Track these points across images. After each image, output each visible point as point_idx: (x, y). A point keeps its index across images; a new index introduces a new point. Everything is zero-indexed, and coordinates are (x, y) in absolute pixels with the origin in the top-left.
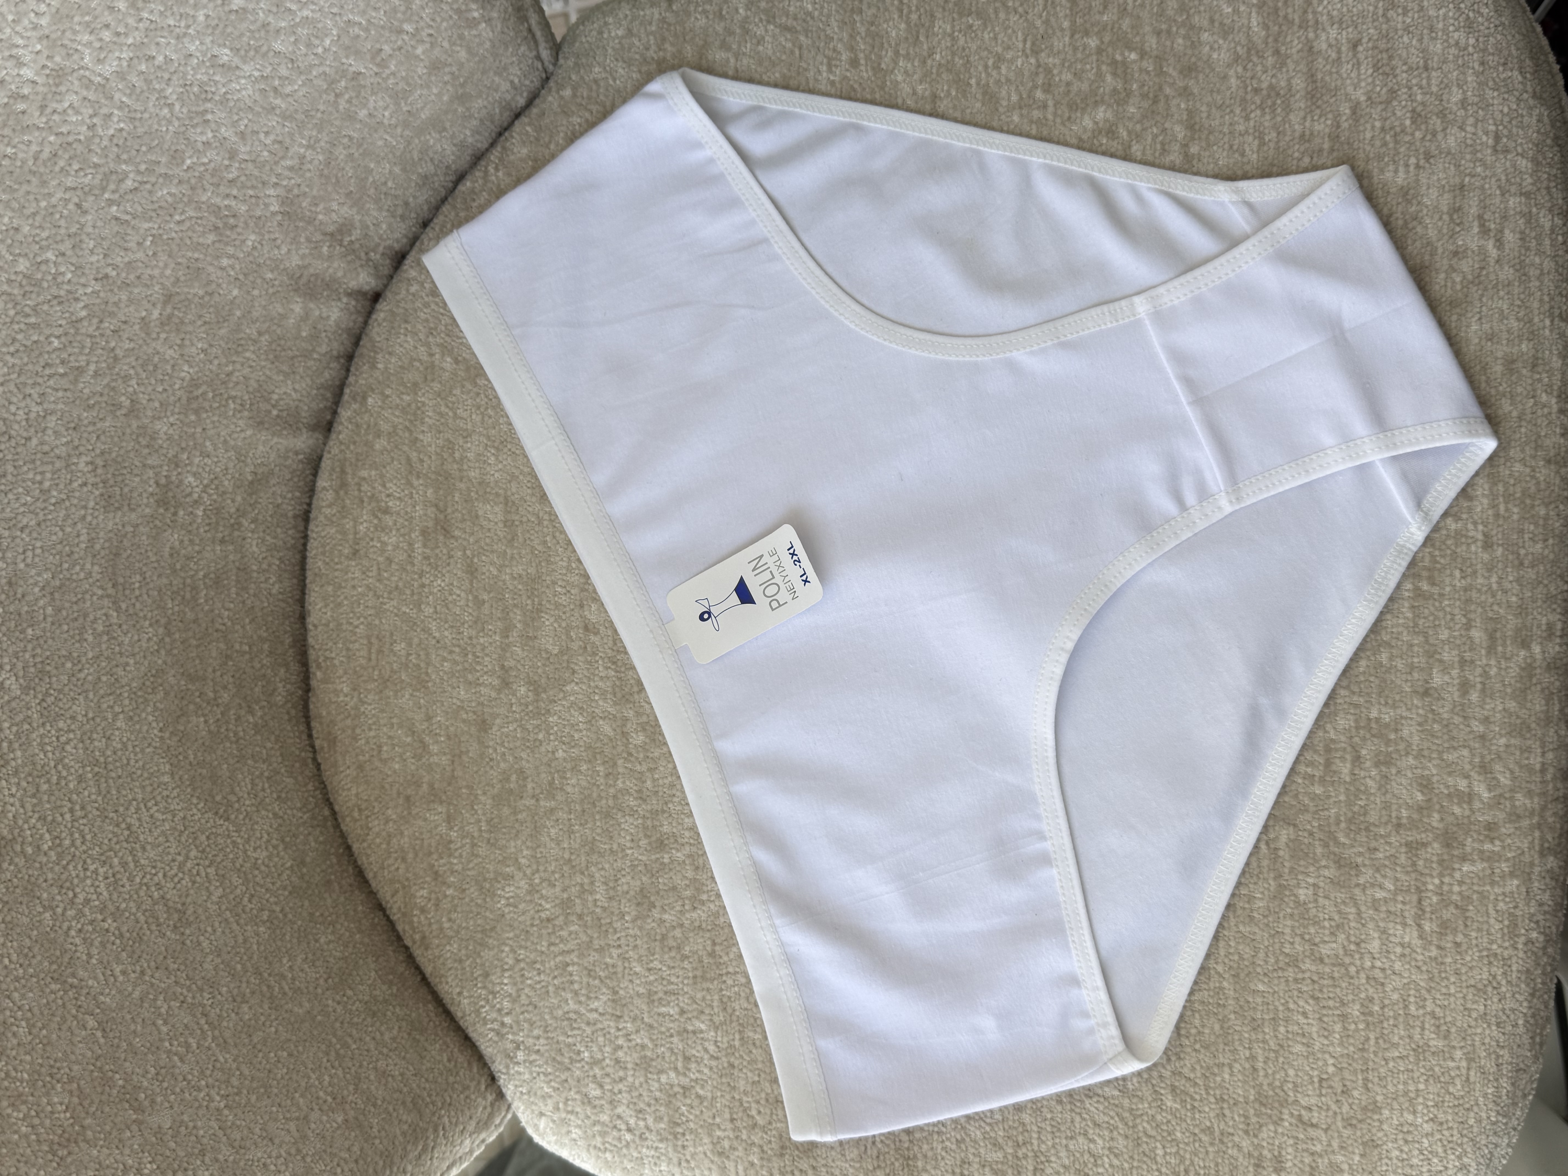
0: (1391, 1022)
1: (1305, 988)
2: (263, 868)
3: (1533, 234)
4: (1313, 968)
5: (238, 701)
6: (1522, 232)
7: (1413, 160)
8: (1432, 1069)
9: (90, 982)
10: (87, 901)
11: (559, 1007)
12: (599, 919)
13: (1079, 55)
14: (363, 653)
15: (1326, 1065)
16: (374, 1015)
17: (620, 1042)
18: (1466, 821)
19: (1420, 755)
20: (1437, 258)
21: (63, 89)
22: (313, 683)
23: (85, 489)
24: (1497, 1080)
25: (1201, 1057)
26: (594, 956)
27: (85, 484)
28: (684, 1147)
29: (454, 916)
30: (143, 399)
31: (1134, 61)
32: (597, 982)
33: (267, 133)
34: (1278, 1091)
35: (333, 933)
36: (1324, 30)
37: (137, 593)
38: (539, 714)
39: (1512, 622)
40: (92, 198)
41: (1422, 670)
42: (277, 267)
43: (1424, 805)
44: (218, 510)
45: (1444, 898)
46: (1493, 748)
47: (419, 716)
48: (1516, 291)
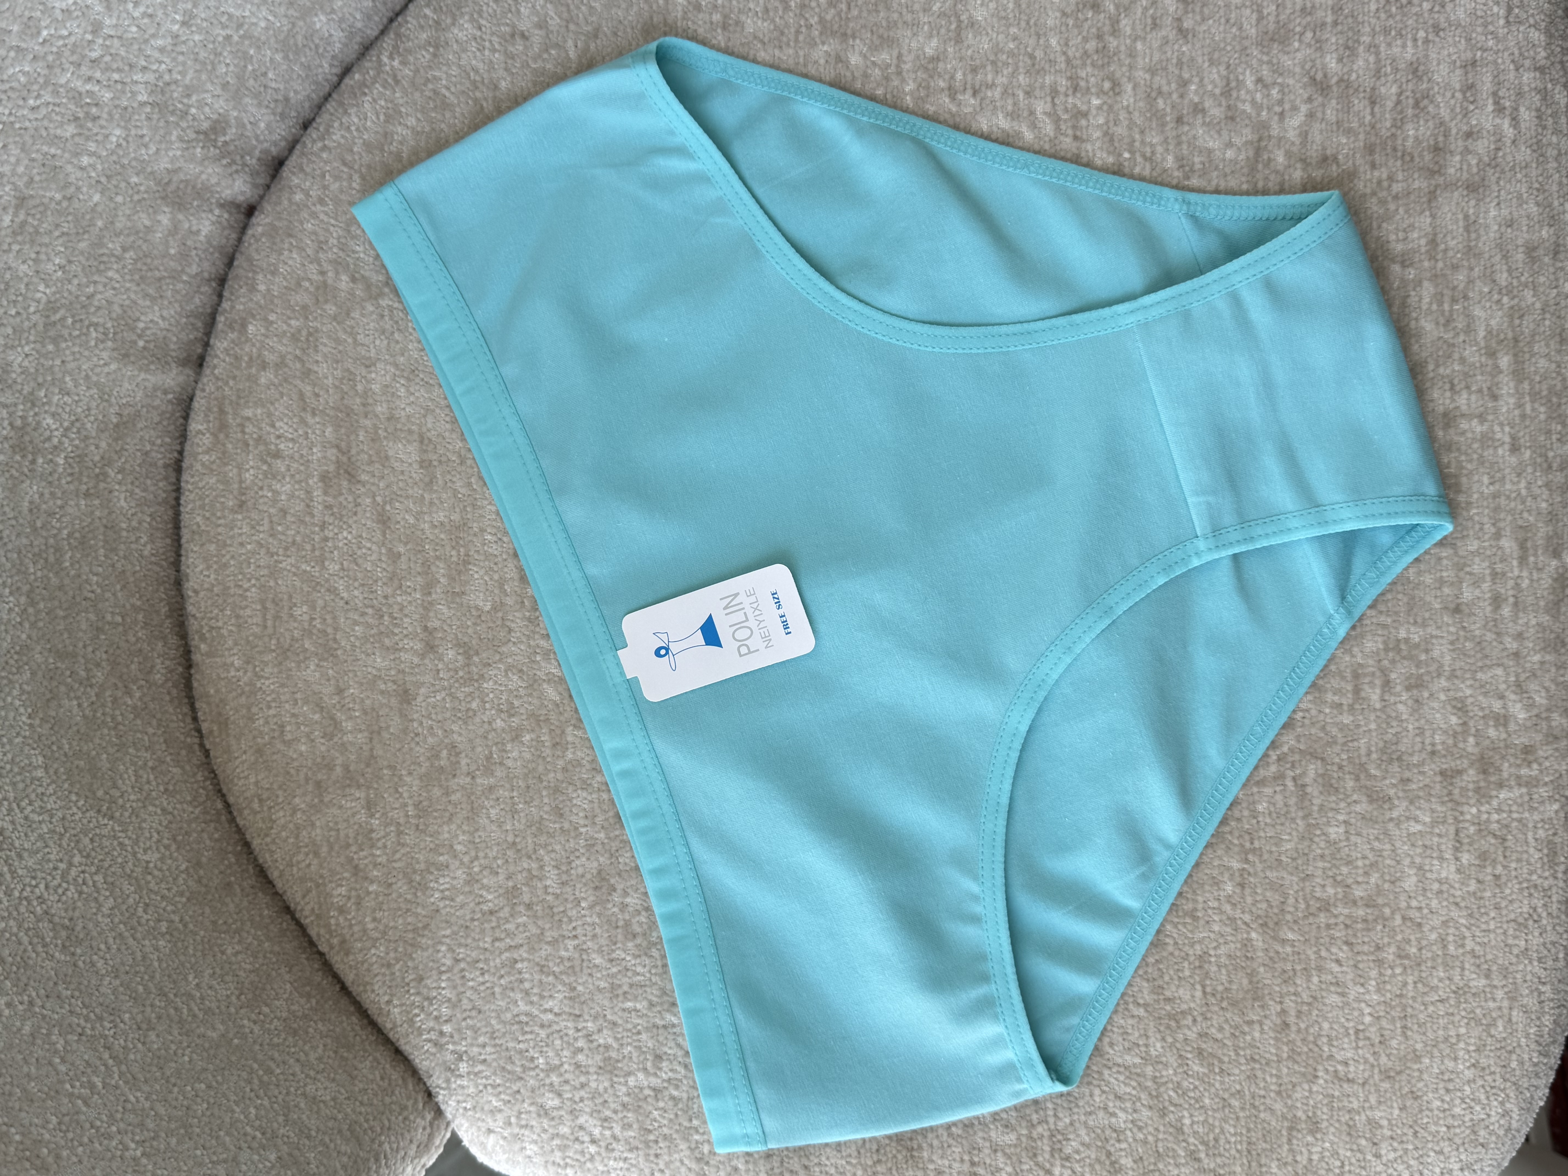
0: (1429, 964)
1: (1338, 934)
2: (156, 873)
3: (1549, 111)
4: (1346, 911)
6: (1538, 110)
7: (1421, 34)
8: (1473, 1012)
11: (508, 1009)
12: (551, 908)
14: (258, 620)
15: (1362, 1014)
16: (295, 1033)
17: (581, 1043)
18: (1502, 745)
19: (1453, 676)
20: (1452, 139)
22: (196, 657)
24: (1539, 1018)
25: (1228, 1015)
26: (546, 950)
28: (657, 1156)
29: (379, 915)
32: (551, 978)
34: (1311, 1046)
35: (239, 942)
38: (471, 679)
39: (1543, 530)
41: (1452, 584)
42: (143, 170)
43: (1459, 729)
44: (81, 458)
45: (1482, 828)
46: (1528, 665)
47: (328, 690)
48: (1534, 173)
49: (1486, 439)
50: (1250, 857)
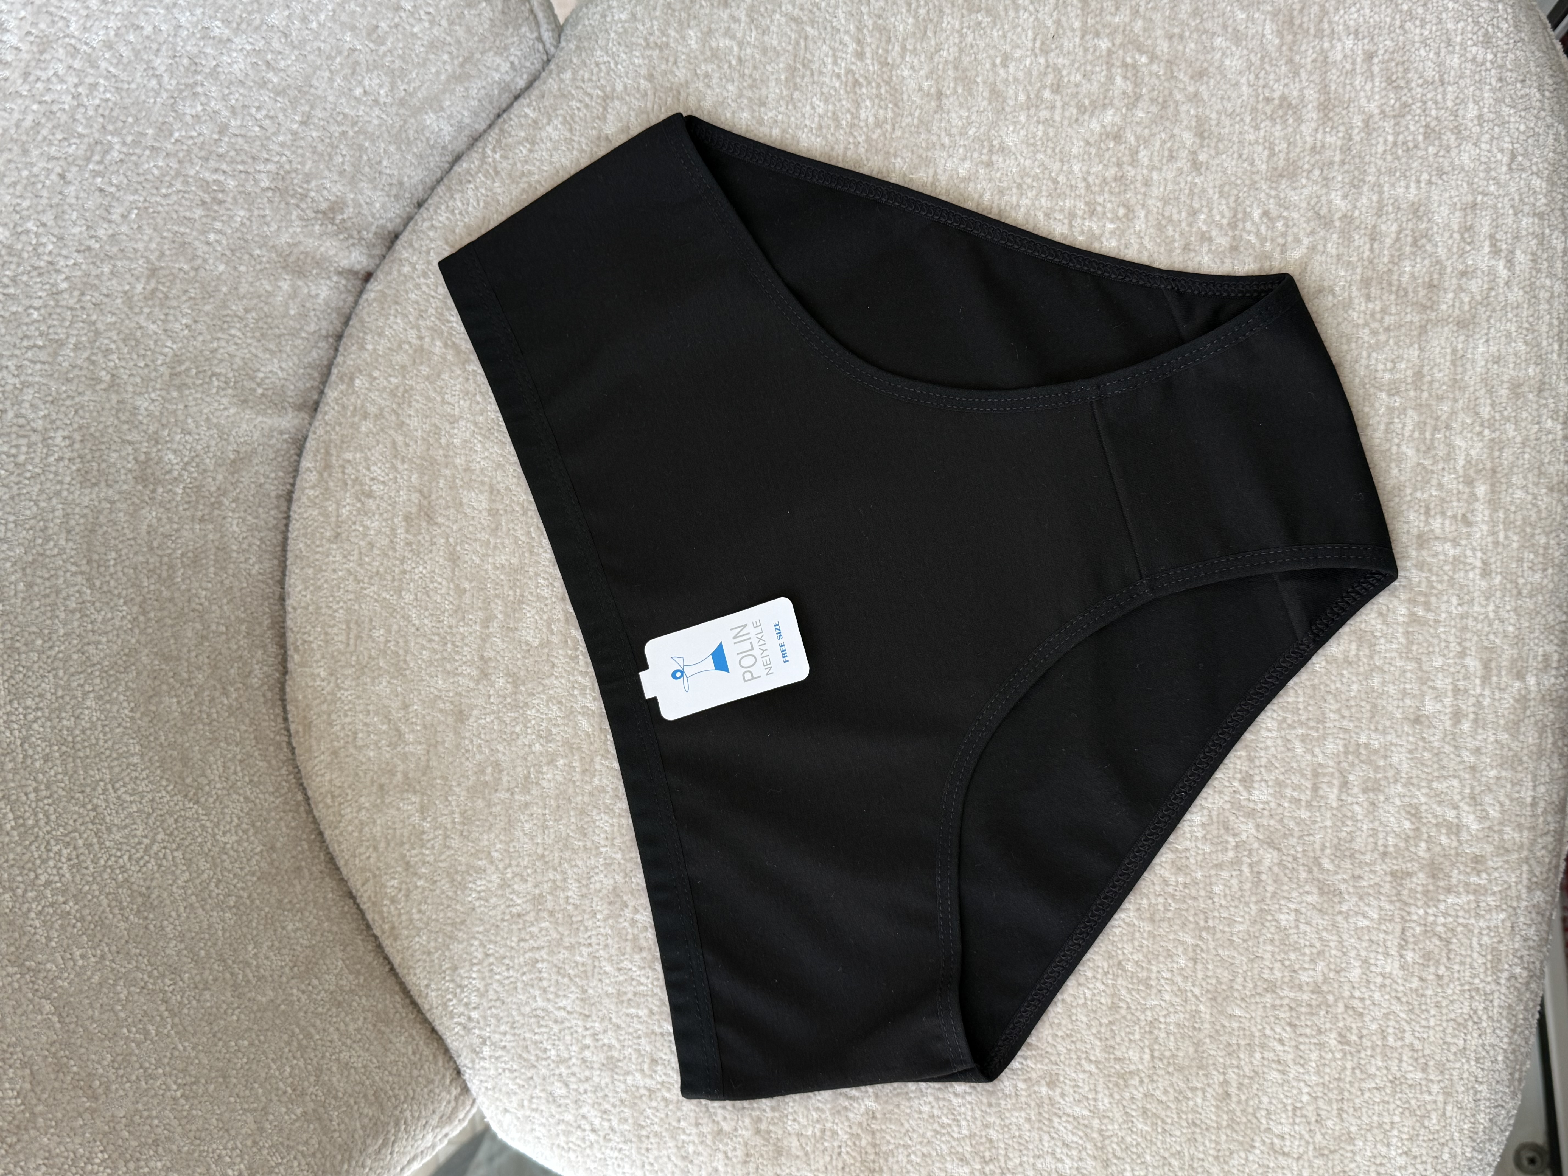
0: (1369, 1052)
1: (1282, 1015)
2: (232, 853)
3: (1545, 256)
4: (1292, 995)
5: (212, 682)
6: (1533, 254)
7: (1425, 176)
8: (1408, 1102)
9: (49, 966)
10: (48, 883)
11: (527, 1003)
13: (1090, 57)
14: (342, 638)
15: (1301, 1092)
16: (339, 1004)
17: (588, 1041)
18: (1453, 852)
19: (1408, 783)
20: (1447, 277)
21: (47, 56)
22: (291, 666)
23: (61, 464)
24: (1473, 1116)
25: (1174, 1080)
26: (564, 954)
27: (61, 459)
28: (648, 1150)
29: (424, 907)
30: (124, 375)
31: (1146, 65)
32: (566, 980)
33: (258, 109)
34: (1250, 1117)
35: (301, 920)
36: (1339, 40)
37: (112, 570)
38: (517, 706)
39: (1508, 653)
40: (74, 169)
42: (265, 244)
43: (1411, 834)
44: (199, 488)
45: (1429, 931)
46: (1484, 779)
47: (396, 704)
48: (1525, 314)
49: (1457, 561)
50: (1204, 934)
